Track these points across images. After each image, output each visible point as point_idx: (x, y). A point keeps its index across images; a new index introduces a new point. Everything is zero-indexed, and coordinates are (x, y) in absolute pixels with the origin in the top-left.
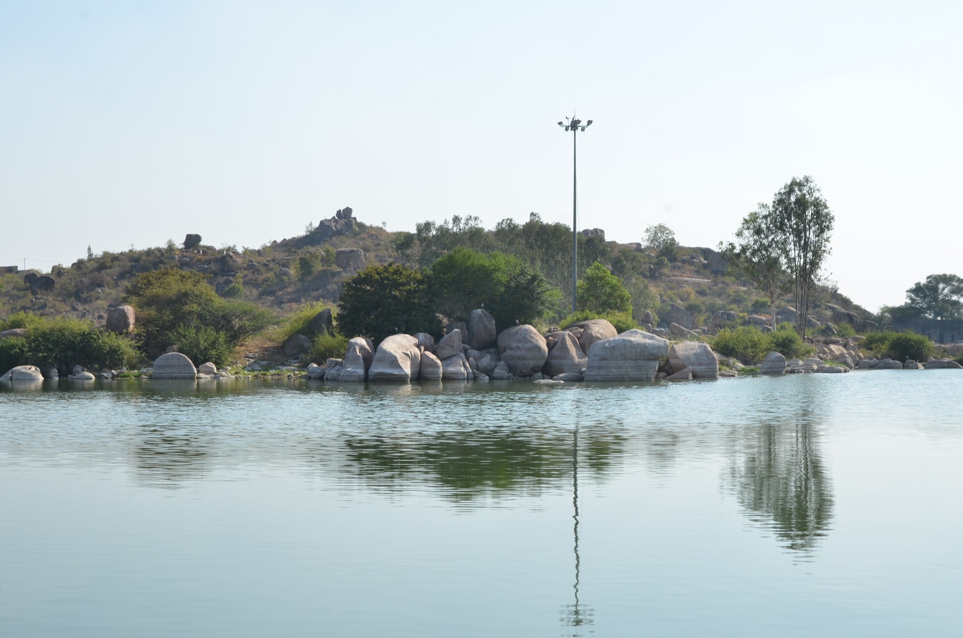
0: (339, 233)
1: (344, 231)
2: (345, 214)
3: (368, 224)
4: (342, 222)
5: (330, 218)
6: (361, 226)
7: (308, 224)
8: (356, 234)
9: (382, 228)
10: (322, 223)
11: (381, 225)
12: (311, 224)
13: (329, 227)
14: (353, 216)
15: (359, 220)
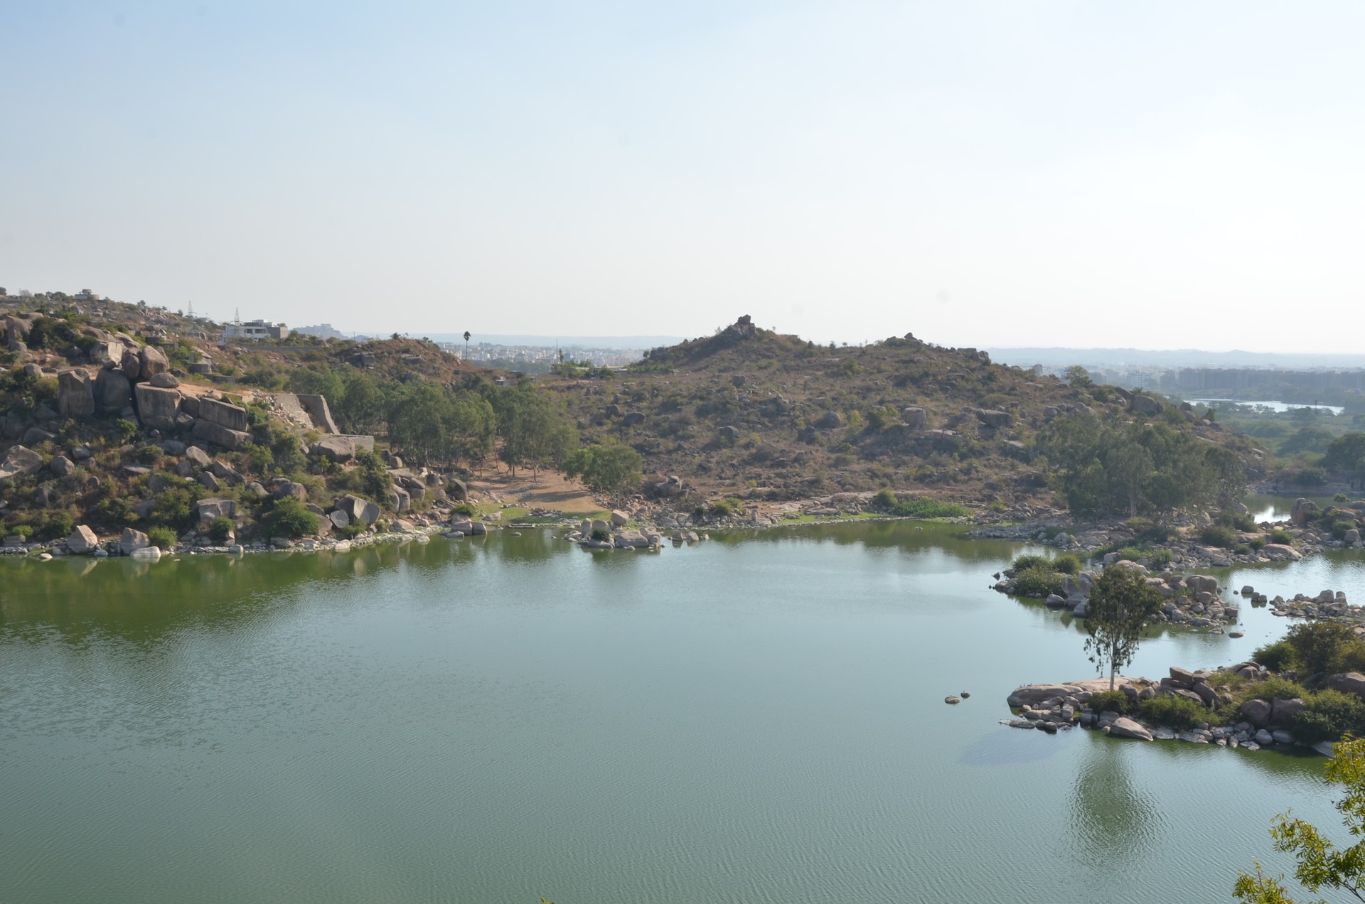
0: (745, 337)
1: (749, 336)
2: (745, 320)
3: (765, 329)
4: (746, 327)
5: (733, 324)
6: (760, 330)
7: (717, 329)
8: (760, 339)
9: (772, 332)
10: (730, 328)
11: (771, 329)
12: (719, 328)
13: (736, 332)
14: (751, 322)
15: (757, 326)
